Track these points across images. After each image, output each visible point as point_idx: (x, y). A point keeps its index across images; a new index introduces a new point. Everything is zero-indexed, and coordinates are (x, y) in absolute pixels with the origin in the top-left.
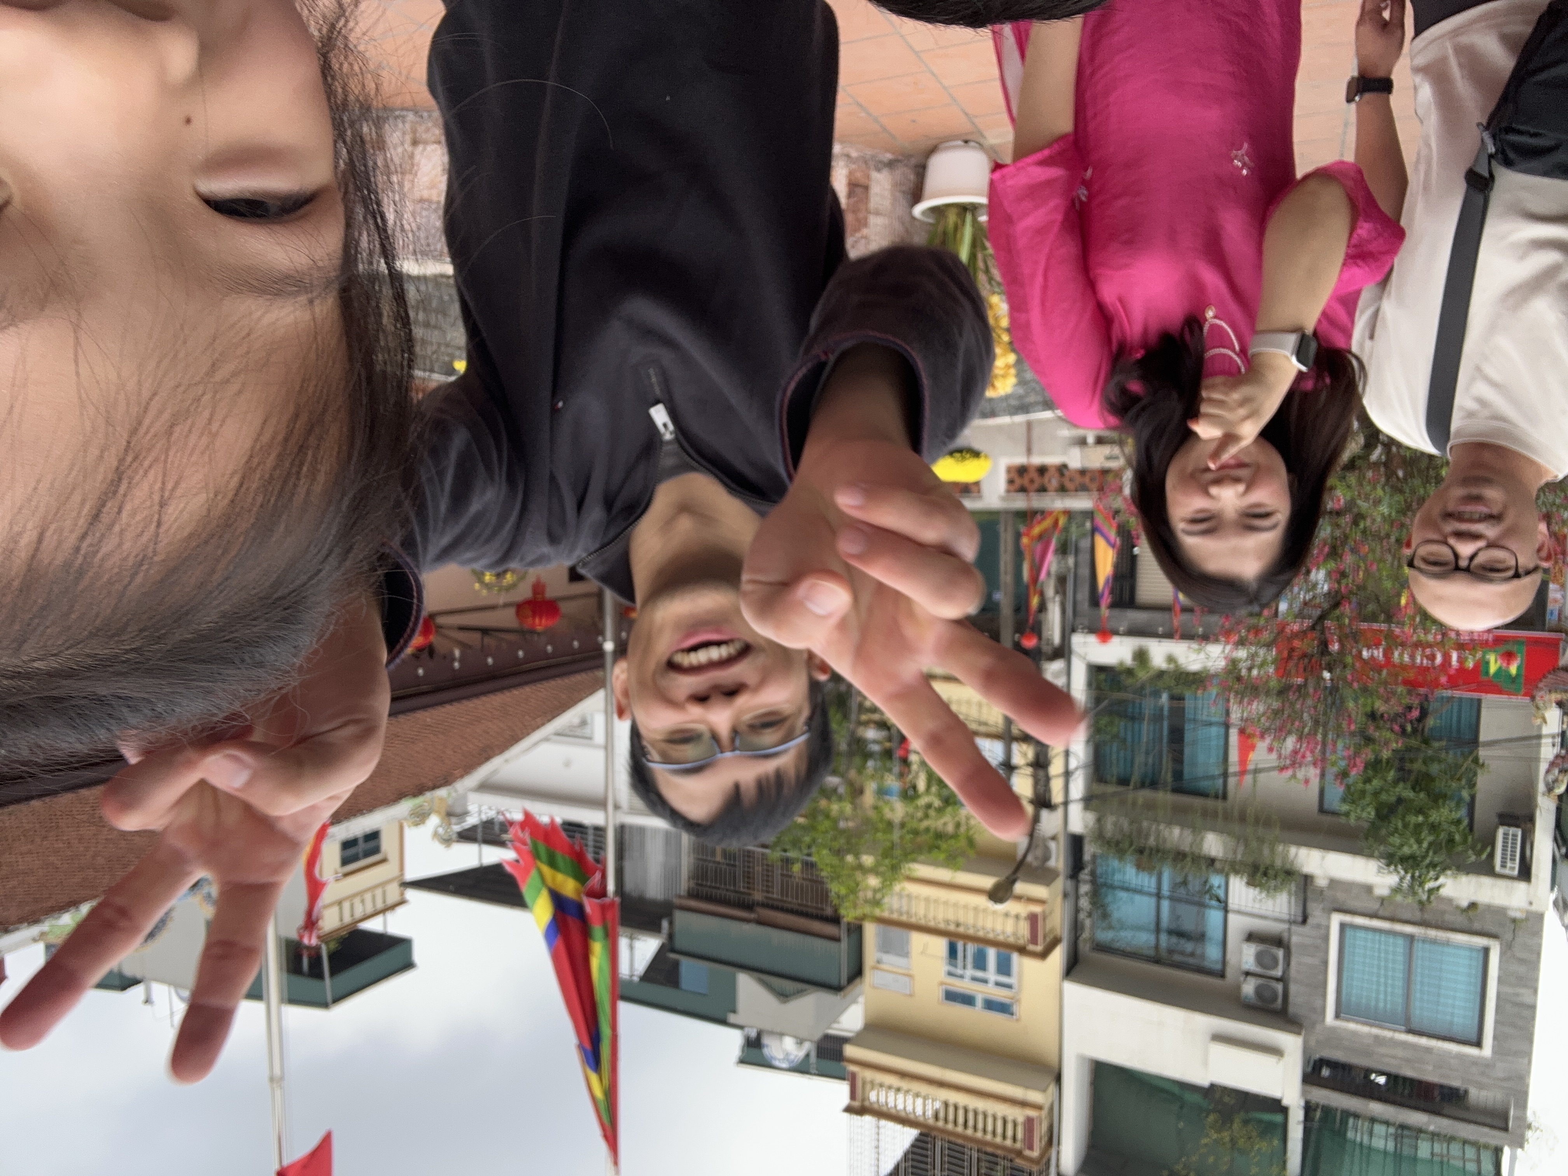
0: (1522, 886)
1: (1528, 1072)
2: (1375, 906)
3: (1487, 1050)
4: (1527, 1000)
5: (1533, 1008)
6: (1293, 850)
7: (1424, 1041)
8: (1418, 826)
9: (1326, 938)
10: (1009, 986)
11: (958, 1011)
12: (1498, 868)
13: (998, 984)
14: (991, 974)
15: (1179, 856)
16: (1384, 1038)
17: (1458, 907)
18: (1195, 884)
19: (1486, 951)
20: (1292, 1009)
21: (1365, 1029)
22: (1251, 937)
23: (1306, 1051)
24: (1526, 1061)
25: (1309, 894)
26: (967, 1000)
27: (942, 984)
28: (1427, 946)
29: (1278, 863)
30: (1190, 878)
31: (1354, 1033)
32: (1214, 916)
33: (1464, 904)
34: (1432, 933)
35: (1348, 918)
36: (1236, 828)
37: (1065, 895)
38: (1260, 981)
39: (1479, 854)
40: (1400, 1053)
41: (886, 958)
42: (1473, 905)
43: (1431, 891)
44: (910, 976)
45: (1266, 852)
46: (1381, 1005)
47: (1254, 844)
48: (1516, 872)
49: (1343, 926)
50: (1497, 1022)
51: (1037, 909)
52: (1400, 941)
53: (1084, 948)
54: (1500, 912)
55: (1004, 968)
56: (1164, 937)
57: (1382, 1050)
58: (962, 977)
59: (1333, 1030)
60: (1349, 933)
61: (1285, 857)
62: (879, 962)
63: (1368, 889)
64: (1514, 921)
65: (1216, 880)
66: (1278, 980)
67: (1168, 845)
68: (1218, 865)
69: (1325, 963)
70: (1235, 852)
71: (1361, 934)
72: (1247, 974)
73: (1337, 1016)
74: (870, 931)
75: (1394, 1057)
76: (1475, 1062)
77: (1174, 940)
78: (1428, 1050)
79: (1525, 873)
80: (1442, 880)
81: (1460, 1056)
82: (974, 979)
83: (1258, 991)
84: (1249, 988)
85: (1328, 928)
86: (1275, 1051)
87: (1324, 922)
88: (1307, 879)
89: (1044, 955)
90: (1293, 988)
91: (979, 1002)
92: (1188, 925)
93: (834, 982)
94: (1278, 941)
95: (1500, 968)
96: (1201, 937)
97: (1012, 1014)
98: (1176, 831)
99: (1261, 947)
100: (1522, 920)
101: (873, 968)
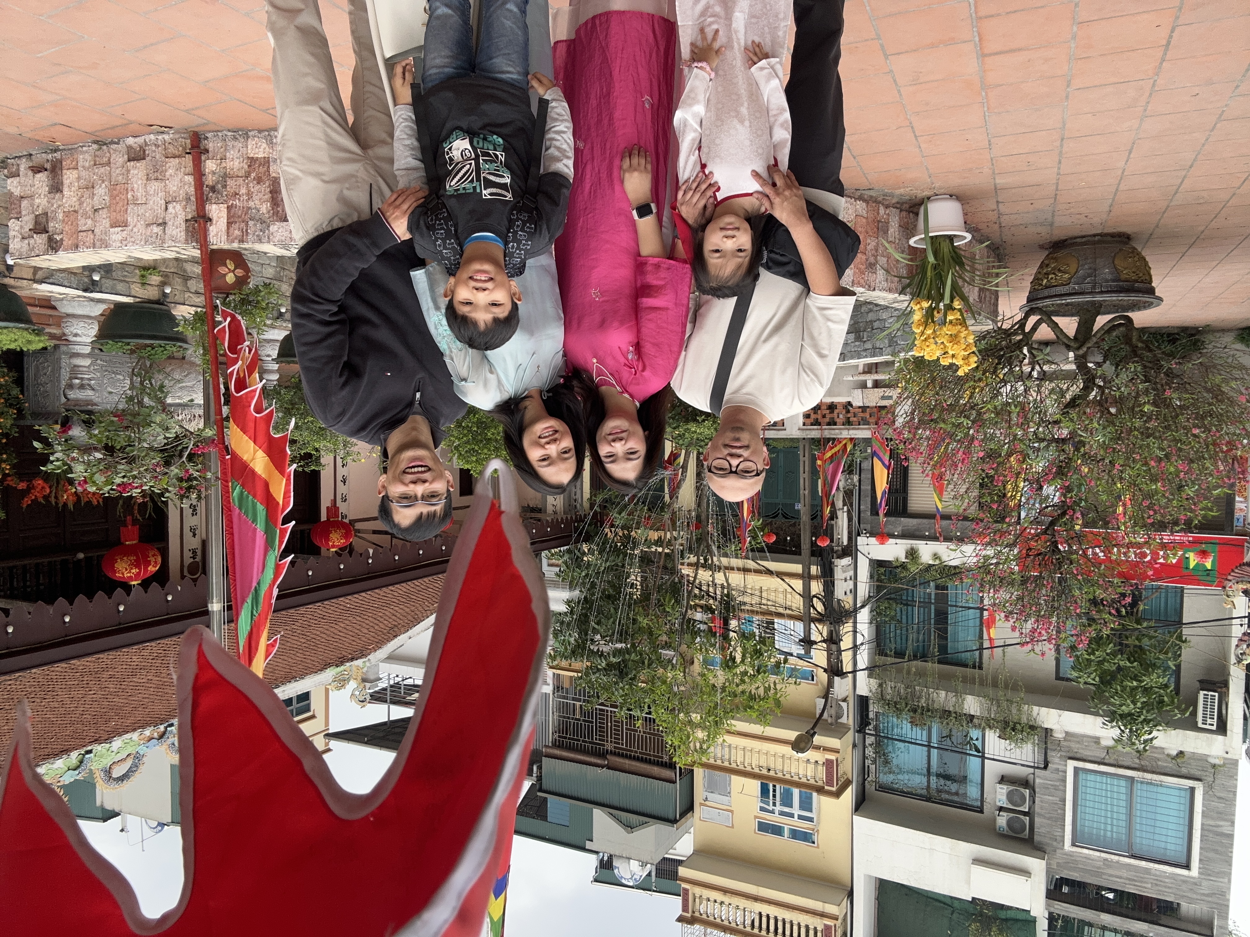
0: (1220, 738)
1: (1229, 889)
2: (1103, 754)
3: (1195, 871)
4: (1226, 830)
5: (1231, 836)
6: (1036, 709)
7: (1143, 864)
8: (1134, 689)
9: (1064, 781)
10: (811, 820)
11: (770, 838)
12: (1200, 725)
13: (800, 817)
14: (796, 810)
15: (946, 714)
16: (1112, 861)
17: (1168, 755)
18: (957, 736)
19: (1192, 790)
20: (1037, 838)
21: (1097, 854)
22: (1003, 780)
23: (1048, 871)
24: (1226, 880)
25: (1049, 745)
26: (777, 830)
27: (756, 817)
28: (1145, 787)
29: (1024, 720)
30: (953, 733)
31: (1087, 858)
32: (974, 763)
33: (1174, 753)
34: (1148, 776)
35: (1080, 764)
36: (991, 692)
37: (854, 746)
38: (1012, 815)
39: (1183, 712)
40: (1124, 873)
41: (711, 796)
42: (1181, 753)
43: (1145, 741)
44: (732, 811)
45: (1014, 711)
46: (1109, 834)
47: (1005, 704)
48: (1214, 728)
49: (1076, 770)
50: (1201, 848)
51: (832, 757)
52: (1123, 783)
53: (870, 788)
54: (1203, 759)
55: (806, 805)
56: (933, 779)
57: (1110, 871)
58: (772, 812)
59: (1070, 854)
60: (1082, 776)
61: (1030, 715)
62: (706, 799)
63: (1097, 740)
64: (1214, 766)
65: (975, 734)
66: (1025, 814)
67: (936, 706)
68: (975, 721)
69: (1064, 801)
70: (989, 711)
71: (1091, 777)
72: (1001, 809)
73: (1073, 845)
74: (699, 773)
75: (1121, 878)
76: (1185, 881)
77: (942, 781)
78: (1147, 871)
79: (1222, 728)
80: (1155, 733)
81: (1173, 876)
82: (782, 813)
83: (1009, 822)
84: (1002, 821)
85: (1065, 772)
86: (1025, 872)
87: (1061, 768)
88: (1048, 732)
89: (837, 794)
90: (1037, 820)
91: (786, 833)
92: (953, 771)
93: (671, 817)
94: (1026, 783)
95: (1204, 805)
96: (963, 780)
97: (814, 843)
98: (943, 694)
99: (1011, 788)
100: (1219, 766)
101: (701, 804)
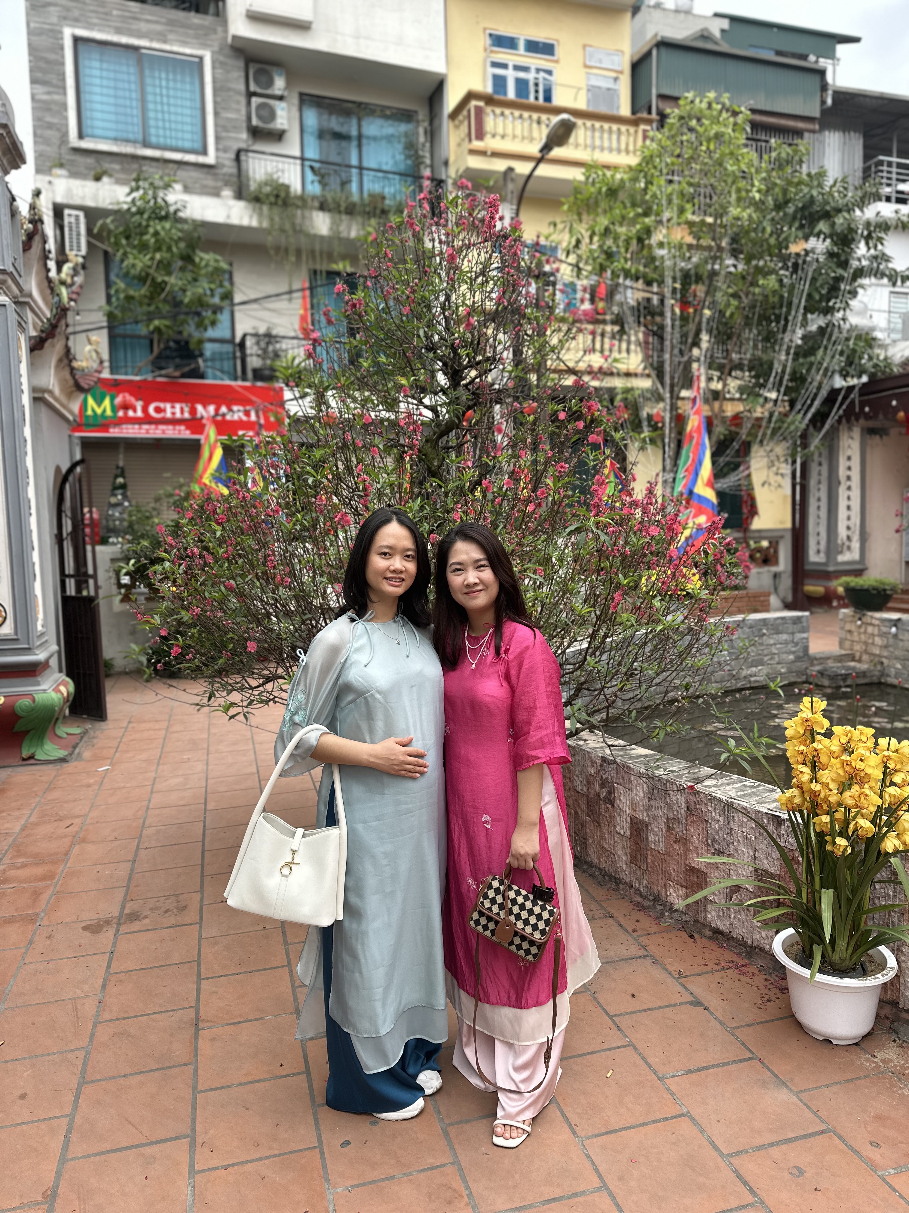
0: (59, 200)
1: (28, 14)
2: (182, 174)
3: (68, 33)
4: (40, 89)
5: (34, 81)
6: (255, 223)
7: (124, 40)
9: (218, 138)
10: (495, 65)
11: (540, 35)
12: (81, 214)
13: (504, 66)
14: (511, 75)
15: (351, 210)
16: (159, 40)
17: (110, 176)
18: (334, 182)
19: (81, 136)
20: (241, 64)
21: (175, 48)
22: (279, 136)
23: (225, 23)
24: (32, 25)
25: (235, 179)
26: (533, 47)
27: (557, 62)
28: (131, 136)
29: (265, 208)
30: (338, 189)
31: (184, 43)
32: (312, 153)
33: (105, 179)
34: (128, 149)
35: (201, 159)
36: (304, 242)
37: (446, 163)
38: (269, 92)
39: (104, 227)
40: (143, 26)
41: (610, 84)
42: (98, 179)
43: (137, 188)
44: (586, 66)
45: (277, 219)
46: (163, 75)
47: (288, 226)
48: (67, 212)
49: (204, 152)
50: (63, 64)
51: (477, 144)
52: (153, 140)
53: (422, 114)
54: (74, 174)
55: (499, 82)
56: (354, 133)
57: (158, 28)
58: (538, 70)
59: (204, 46)
60: (198, 146)
61: (260, 215)
62: (616, 79)
63: (187, 189)
64: (61, 166)
65: (314, 189)
66: (255, 94)
67: (360, 219)
68: (316, 204)
69: (216, 114)
70: (303, 217)
71: (187, 145)
72: (281, 98)
73: (201, 58)
74: (625, 110)
75: (148, 21)
76: (76, 21)
77: (343, 130)
78: (119, 31)
79: (58, 211)
80: (129, 199)
81: (90, 26)
82: (526, 69)
83: (270, 83)
84: (279, 84)
85: (217, 149)
86: (255, 17)
87: (221, 154)
88: (239, 195)
89: (470, 96)
90: (242, 87)
91: (522, 45)
92: (334, 144)
93: (663, 50)
94: (256, 133)
95: (66, 118)
96: (321, 135)
97: (491, 35)
98: (353, 234)
99: (271, 126)
100: (55, 166)
101: (621, 72)
